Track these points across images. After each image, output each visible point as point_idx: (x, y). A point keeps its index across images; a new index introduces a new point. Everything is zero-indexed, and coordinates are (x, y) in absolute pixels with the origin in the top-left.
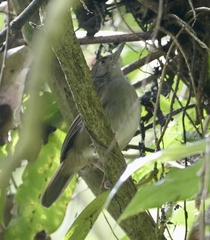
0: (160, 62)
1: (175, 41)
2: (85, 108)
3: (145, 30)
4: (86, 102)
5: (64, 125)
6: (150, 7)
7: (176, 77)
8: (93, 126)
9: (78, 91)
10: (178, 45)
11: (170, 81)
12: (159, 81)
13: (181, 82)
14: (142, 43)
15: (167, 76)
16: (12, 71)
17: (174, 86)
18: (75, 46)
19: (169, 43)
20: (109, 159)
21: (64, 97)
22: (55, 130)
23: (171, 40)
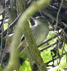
0: (59, 38)
1: (63, 31)
2: (34, 53)
3: (53, 27)
4: (35, 51)
5: (28, 59)
6: (55, 20)
7: (64, 43)
8: (37, 59)
9: (32, 48)
10: (64, 32)
11: (62, 44)
12: (58, 44)
13: (65, 44)
14: (52, 32)
15: (61, 42)
16: (10, 42)
17: (63, 46)
18: (30, 33)
19: (61, 32)
20: (42, 70)
21: (28, 50)
22: (25, 60)
23: (62, 31)
